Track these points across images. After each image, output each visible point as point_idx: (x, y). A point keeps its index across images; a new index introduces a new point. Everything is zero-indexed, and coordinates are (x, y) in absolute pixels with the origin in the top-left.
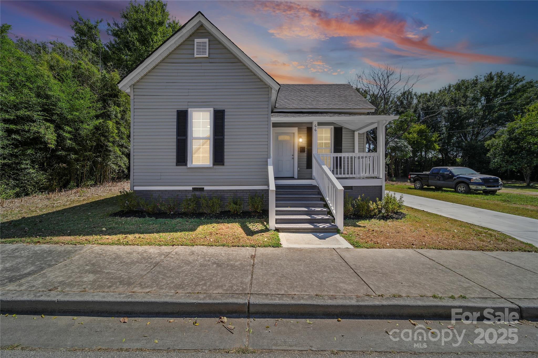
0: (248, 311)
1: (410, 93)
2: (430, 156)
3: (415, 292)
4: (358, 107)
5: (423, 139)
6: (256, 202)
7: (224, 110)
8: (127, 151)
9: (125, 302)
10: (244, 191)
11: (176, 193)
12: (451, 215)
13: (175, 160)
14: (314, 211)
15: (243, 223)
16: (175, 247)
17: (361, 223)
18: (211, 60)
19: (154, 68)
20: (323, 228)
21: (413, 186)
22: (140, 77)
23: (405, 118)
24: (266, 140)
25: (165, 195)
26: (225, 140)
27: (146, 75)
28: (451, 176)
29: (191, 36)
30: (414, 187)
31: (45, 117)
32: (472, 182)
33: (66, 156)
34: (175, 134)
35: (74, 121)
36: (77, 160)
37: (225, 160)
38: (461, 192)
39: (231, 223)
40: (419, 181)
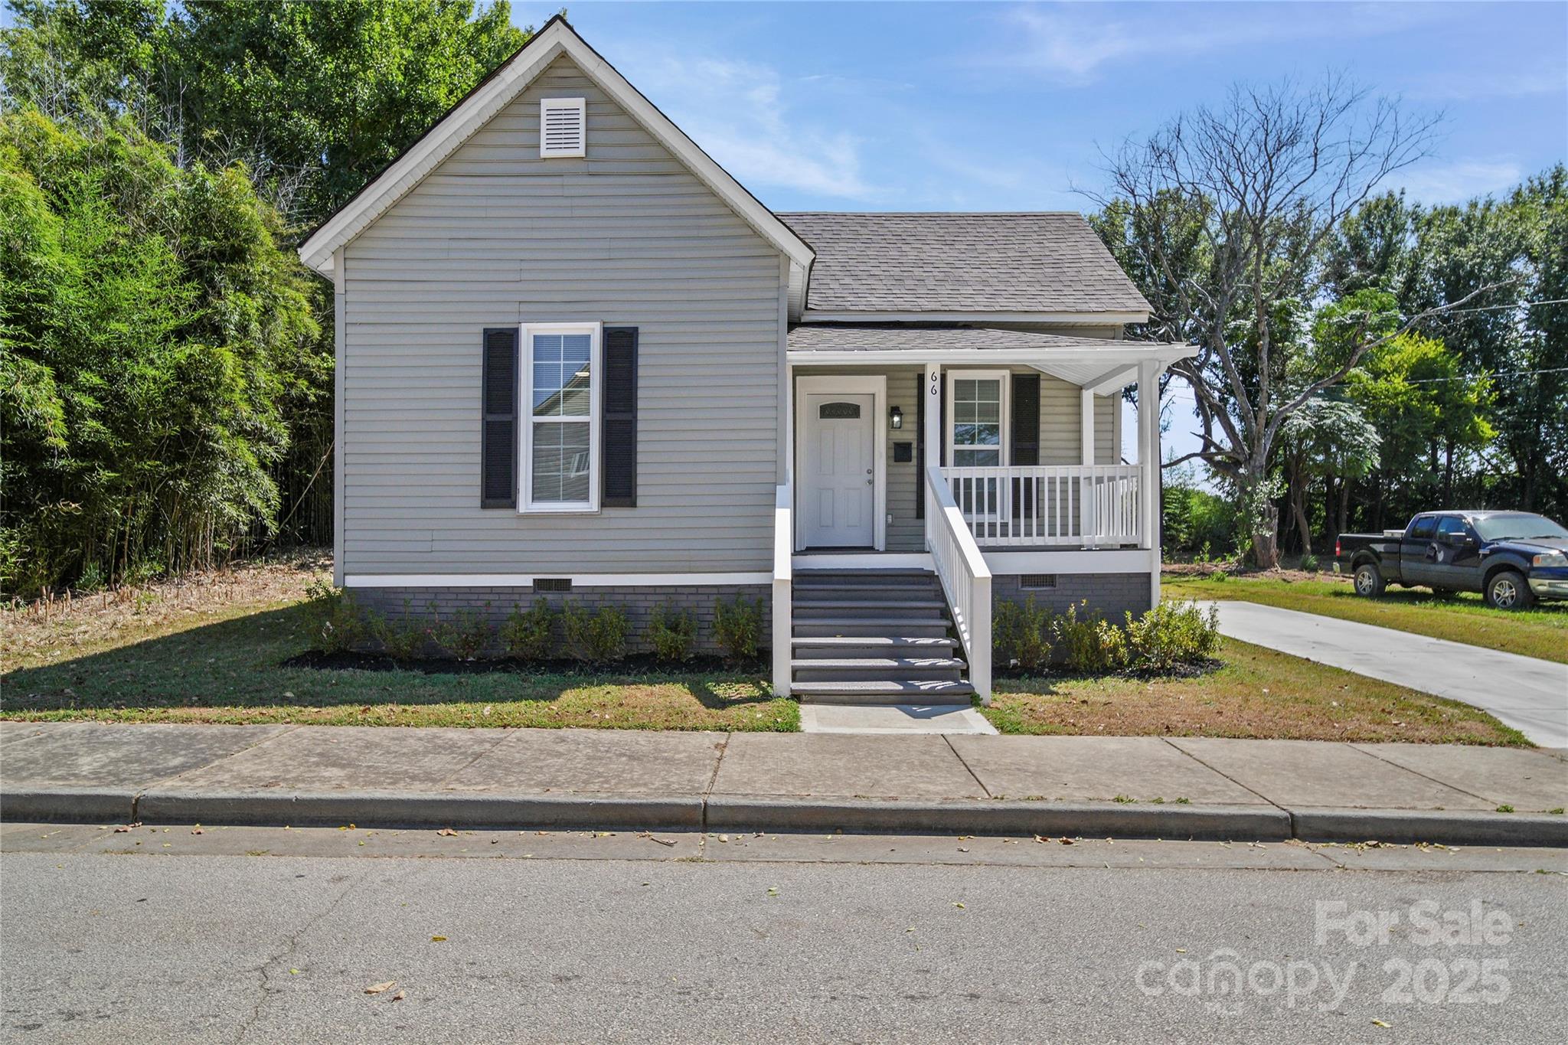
0: (705, 820)
1: (1390, 206)
2: (1475, 467)
3: (1079, 795)
4: (1093, 306)
5: (1432, 398)
6: (737, 624)
7: (636, 329)
8: (275, 455)
9: (441, 801)
10: (700, 591)
11: (481, 596)
12: (1387, 671)
13: (478, 492)
14: (913, 646)
15: (698, 683)
16: (509, 729)
17: (1062, 687)
18: (593, 168)
19: (411, 192)
20: (931, 693)
21: (1349, 585)
22: (365, 222)
23: (1357, 312)
24: (773, 425)
25: (444, 604)
26: (640, 426)
27: (383, 216)
28: (1470, 547)
29: (528, 88)
30: (1353, 590)
31: (23, 341)
32: (1535, 565)
33: (79, 474)
34: (479, 405)
35: (105, 353)
36: (112, 488)
37: (640, 491)
38: (1504, 603)
39: (661, 683)
40: (1368, 566)
